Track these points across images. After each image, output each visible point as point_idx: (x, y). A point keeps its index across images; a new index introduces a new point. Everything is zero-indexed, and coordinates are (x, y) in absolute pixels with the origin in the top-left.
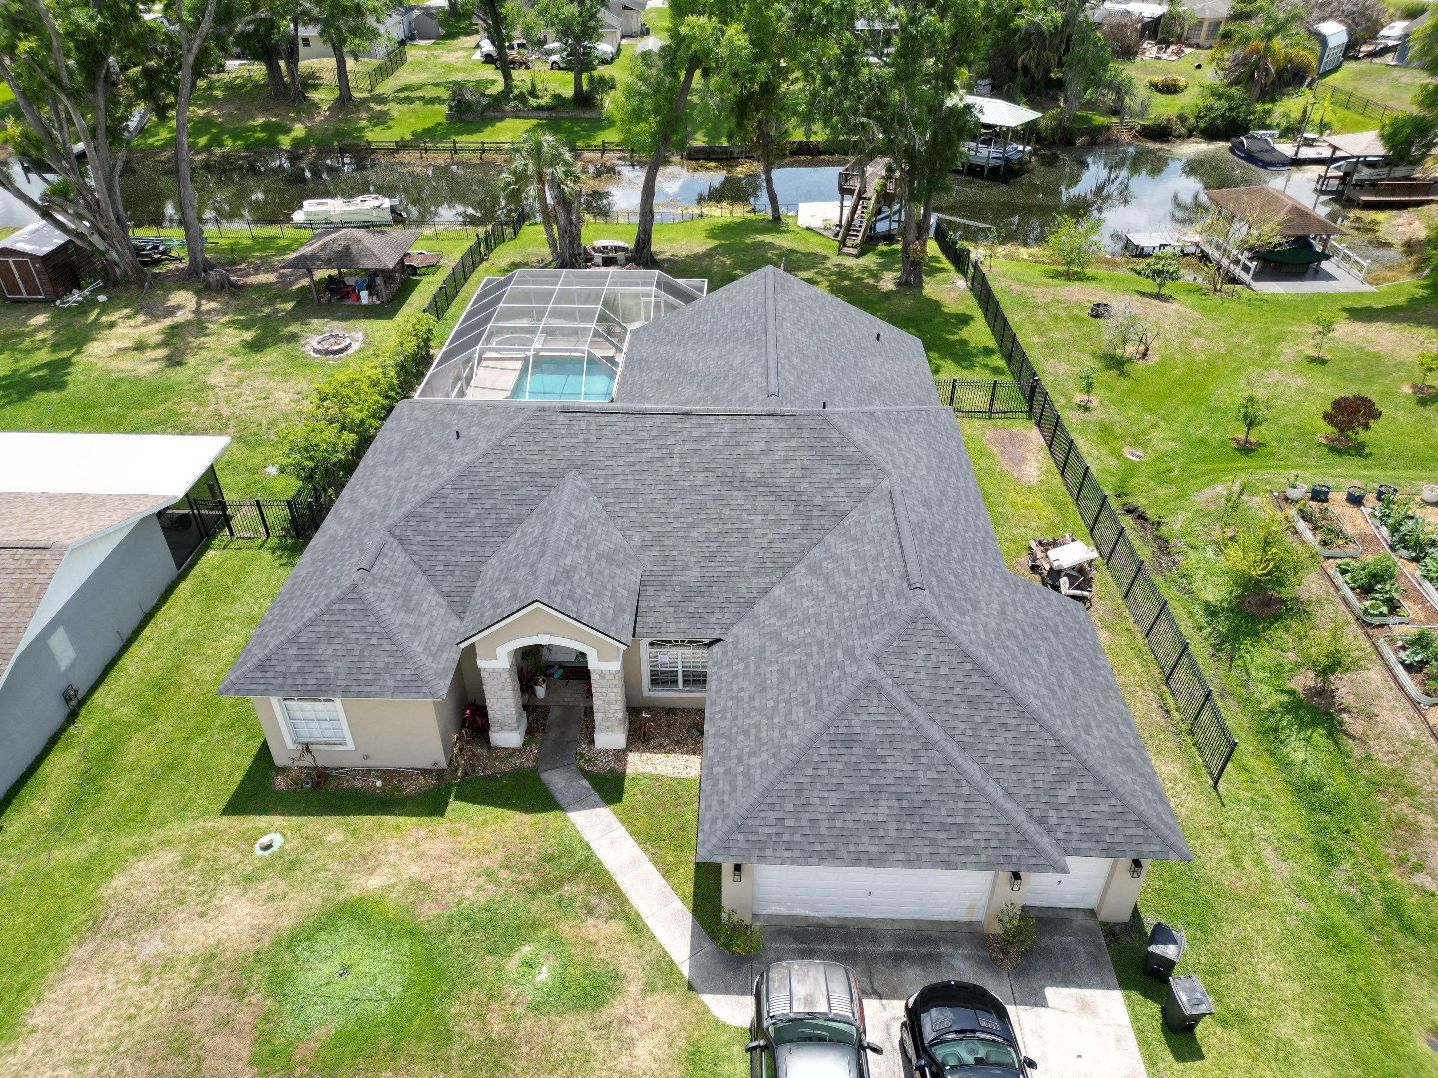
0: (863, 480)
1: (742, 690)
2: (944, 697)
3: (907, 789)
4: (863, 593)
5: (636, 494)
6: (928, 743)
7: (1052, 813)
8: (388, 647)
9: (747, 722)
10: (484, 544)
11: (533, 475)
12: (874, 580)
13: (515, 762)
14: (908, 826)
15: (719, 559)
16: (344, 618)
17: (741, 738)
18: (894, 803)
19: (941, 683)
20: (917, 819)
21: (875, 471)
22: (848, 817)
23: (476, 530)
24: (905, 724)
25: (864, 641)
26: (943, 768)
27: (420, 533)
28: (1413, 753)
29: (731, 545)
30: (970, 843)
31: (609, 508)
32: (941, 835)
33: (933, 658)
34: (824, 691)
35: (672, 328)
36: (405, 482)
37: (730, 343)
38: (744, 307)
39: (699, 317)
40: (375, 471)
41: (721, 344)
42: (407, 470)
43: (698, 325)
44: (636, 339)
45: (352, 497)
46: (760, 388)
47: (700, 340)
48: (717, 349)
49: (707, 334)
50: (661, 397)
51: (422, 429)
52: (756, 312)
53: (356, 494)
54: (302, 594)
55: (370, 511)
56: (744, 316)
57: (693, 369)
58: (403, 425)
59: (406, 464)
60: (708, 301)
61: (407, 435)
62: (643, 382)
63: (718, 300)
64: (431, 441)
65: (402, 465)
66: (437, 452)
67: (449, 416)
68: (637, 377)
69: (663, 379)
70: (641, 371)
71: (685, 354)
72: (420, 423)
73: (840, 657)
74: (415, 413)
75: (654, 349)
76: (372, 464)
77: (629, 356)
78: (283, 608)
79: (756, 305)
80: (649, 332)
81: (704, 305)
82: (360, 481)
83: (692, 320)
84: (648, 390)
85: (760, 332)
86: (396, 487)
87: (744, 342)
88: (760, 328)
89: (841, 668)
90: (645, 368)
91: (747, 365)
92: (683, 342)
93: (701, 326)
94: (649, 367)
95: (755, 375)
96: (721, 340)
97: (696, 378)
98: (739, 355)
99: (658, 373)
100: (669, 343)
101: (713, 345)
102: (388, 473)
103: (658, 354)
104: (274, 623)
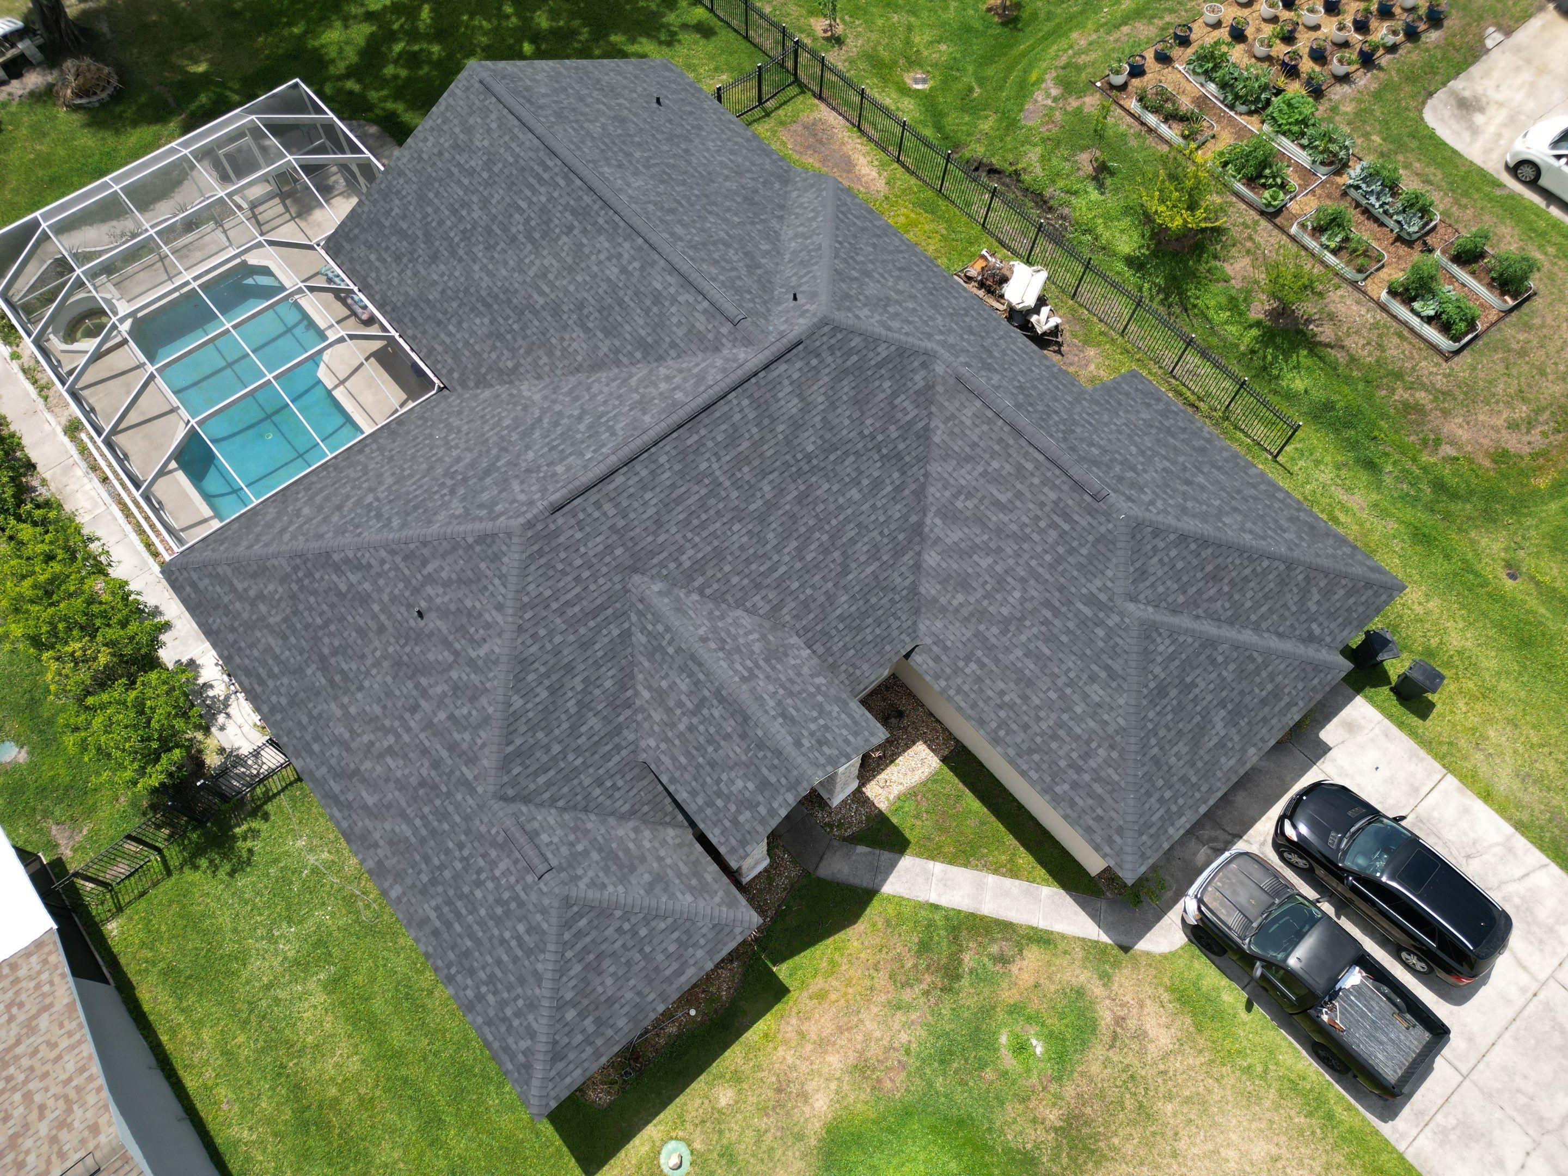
0: (918, 378)
1: (1002, 693)
2: (1194, 589)
3: (1224, 694)
4: (1042, 524)
5: (719, 554)
6: (1212, 643)
7: (1314, 626)
8: (662, 925)
9: (1044, 726)
10: (618, 730)
11: (595, 613)
12: (1042, 505)
13: (782, 882)
14: (1242, 723)
15: (853, 565)
16: (588, 939)
17: (1054, 745)
18: (1223, 713)
19: (1185, 579)
20: (1244, 712)
21: (922, 358)
22: (1202, 752)
23: (593, 721)
24: (1190, 640)
25: (1098, 583)
26: (1235, 654)
27: (536, 774)
28: (1380, 336)
29: (853, 541)
30: (1287, 699)
31: (708, 591)
32: (1267, 709)
33: (1166, 560)
34: (1104, 657)
35: (404, 225)
36: (418, 717)
37: (559, 238)
38: (511, 160)
39: (437, 194)
40: (315, 713)
41: (544, 243)
42: (387, 695)
43: (454, 212)
44: (352, 260)
45: (331, 768)
46: (705, 311)
47: (492, 242)
48: (545, 252)
49: (495, 227)
50: (535, 364)
51: (306, 614)
52: (546, 168)
53: (333, 762)
54: (478, 942)
55: (414, 781)
56: (531, 180)
57: (541, 301)
58: (245, 616)
59: (366, 684)
60: (420, 159)
61: (288, 632)
62: (467, 344)
63: (440, 154)
64: (362, 632)
65: (361, 688)
66: (407, 649)
67: (335, 578)
68: (443, 336)
69: (502, 330)
70: (439, 323)
71: (490, 274)
72: (283, 604)
73: (1087, 611)
74: (240, 587)
75: (415, 274)
76: (284, 701)
77: (378, 297)
78: (471, 972)
79: (531, 154)
80: (366, 242)
81: (419, 167)
82: (308, 737)
83: (430, 203)
84: (494, 356)
85: (596, 207)
86: (408, 730)
87: (585, 231)
88: (587, 199)
89: (1100, 623)
90: (440, 316)
91: (637, 274)
92: (461, 252)
93: (464, 213)
94: (445, 313)
95: (672, 290)
96: (537, 235)
97: (565, 317)
98: (602, 257)
99: (478, 321)
100: (435, 258)
101: (529, 247)
102: (352, 710)
103: (435, 283)
104: (491, 999)
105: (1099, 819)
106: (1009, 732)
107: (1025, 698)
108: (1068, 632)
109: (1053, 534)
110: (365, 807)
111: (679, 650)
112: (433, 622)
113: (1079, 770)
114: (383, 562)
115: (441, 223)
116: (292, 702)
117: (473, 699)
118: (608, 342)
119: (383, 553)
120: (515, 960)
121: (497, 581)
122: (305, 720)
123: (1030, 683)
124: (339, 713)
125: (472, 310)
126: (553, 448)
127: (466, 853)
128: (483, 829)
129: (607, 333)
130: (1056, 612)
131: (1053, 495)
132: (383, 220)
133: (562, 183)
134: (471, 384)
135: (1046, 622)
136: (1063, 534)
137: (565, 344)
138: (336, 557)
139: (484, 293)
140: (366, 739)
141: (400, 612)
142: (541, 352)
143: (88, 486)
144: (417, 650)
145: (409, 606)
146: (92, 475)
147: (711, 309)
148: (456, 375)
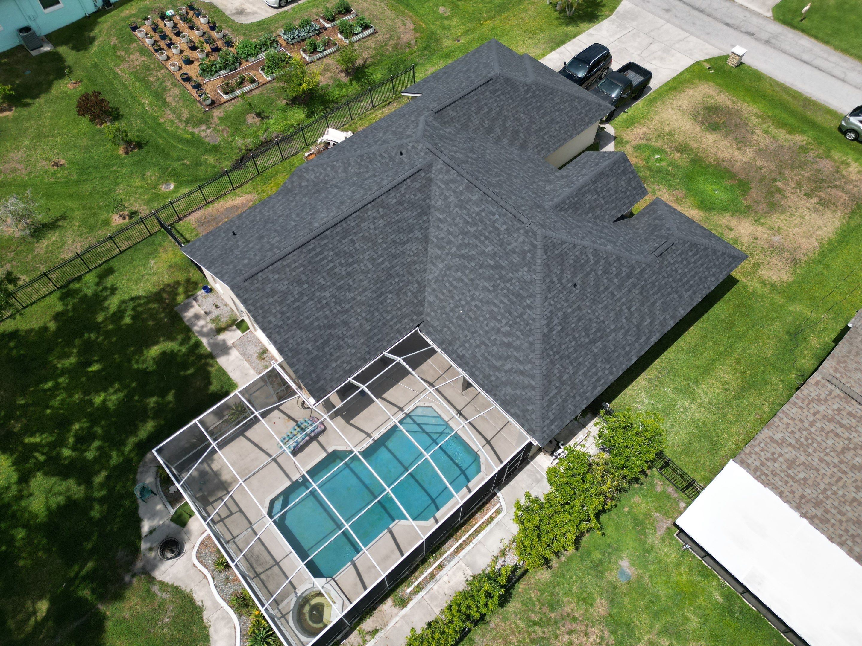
4: (498, 99)
12: (491, 97)
35: (321, 341)
36: (616, 293)
37: (355, 248)
38: (302, 269)
39: (308, 318)
40: (613, 348)
41: (356, 257)
42: (607, 308)
43: (322, 308)
44: (331, 380)
45: (636, 341)
46: (411, 181)
47: (347, 287)
48: (361, 257)
49: (339, 284)
50: (418, 272)
51: (570, 350)
52: (314, 249)
53: (633, 339)
54: (696, 273)
55: (640, 297)
56: (318, 259)
57: (387, 263)
58: (568, 388)
59: (602, 318)
60: (281, 327)
61: (578, 362)
62: (400, 309)
63: (282, 313)
64: (580, 319)
65: (603, 322)
66: (588, 295)
67: (555, 332)
68: (392, 323)
69: (397, 287)
70: (384, 324)
71: (365, 290)
72: (565, 364)
73: (530, 94)
74: (554, 391)
75: (352, 337)
76: (608, 366)
77: (359, 363)
78: (706, 278)
79: (302, 256)
80: (323, 369)
81: (286, 328)
82: (623, 353)
83: (311, 323)
84: (409, 294)
85: (345, 225)
86: (621, 298)
87: (356, 234)
88: (339, 229)
89: (534, 92)
90: (380, 324)
91: (385, 210)
92: (347, 306)
93: (324, 302)
94: (380, 320)
95: (398, 195)
96: (351, 260)
97: (398, 252)
98: (372, 227)
99: (389, 301)
100: (346, 323)
101: (355, 266)
102: (612, 327)
103: (361, 325)
104: (714, 270)
105: (596, 111)
106: (568, 131)
107: (558, 123)
108: (536, 102)
109: (502, 97)
110: (651, 323)
111: (576, 195)
112: (578, 280)
113: (581, 113)
114: (550, 304)
115: (326, 317)
116: (608, 361)
117: (610, 264)
118: (416, 232)
119: (546, 304)
120: (701, 258)
121: (564, 246)
122: (616, 354)
123: (553, 119)
124: (613, 334)
125: (382, 303)
126: (487, 238)
127: (666, 275)
128: (657, 266)
129: (411, 231)
130: (530, 104)
131: (488, 93)
132: (312, 356)
133: (325, 241)
134: (421, 309)
135: (533, 108)
136: (503, 94)
137: (412, 254)
138: (546, 331)
139: (375, 295)
140: (624, 321)
141: (573, 296)
142: (413, 268)
143: (446, 578)
144: (589, 290)
145: (570, 292)
146: (438, 577)
147: (412, 178)
148: (415, 317)
